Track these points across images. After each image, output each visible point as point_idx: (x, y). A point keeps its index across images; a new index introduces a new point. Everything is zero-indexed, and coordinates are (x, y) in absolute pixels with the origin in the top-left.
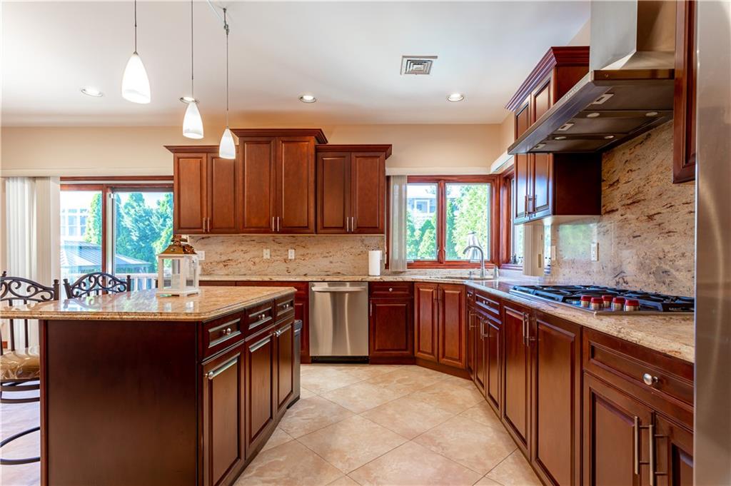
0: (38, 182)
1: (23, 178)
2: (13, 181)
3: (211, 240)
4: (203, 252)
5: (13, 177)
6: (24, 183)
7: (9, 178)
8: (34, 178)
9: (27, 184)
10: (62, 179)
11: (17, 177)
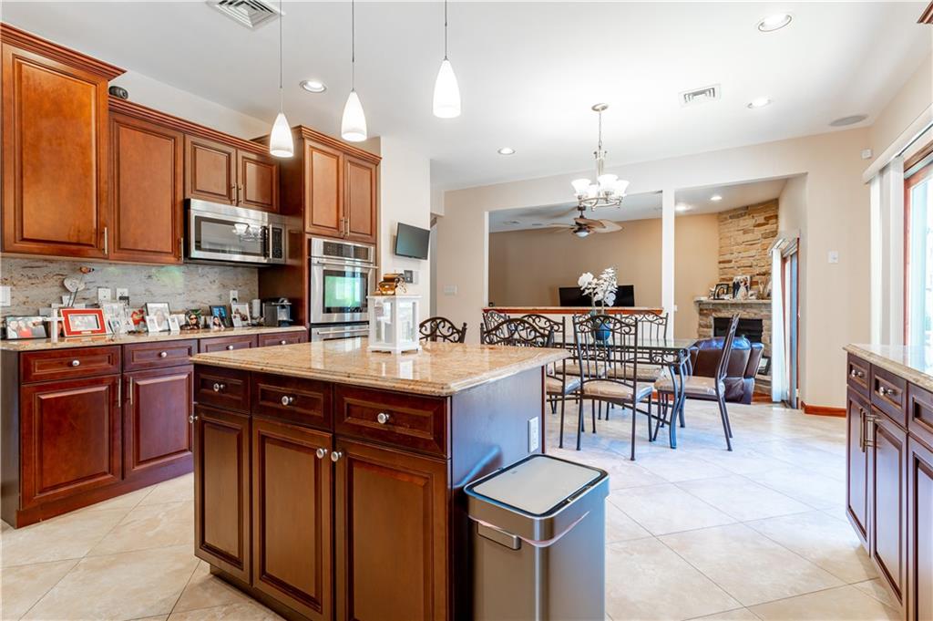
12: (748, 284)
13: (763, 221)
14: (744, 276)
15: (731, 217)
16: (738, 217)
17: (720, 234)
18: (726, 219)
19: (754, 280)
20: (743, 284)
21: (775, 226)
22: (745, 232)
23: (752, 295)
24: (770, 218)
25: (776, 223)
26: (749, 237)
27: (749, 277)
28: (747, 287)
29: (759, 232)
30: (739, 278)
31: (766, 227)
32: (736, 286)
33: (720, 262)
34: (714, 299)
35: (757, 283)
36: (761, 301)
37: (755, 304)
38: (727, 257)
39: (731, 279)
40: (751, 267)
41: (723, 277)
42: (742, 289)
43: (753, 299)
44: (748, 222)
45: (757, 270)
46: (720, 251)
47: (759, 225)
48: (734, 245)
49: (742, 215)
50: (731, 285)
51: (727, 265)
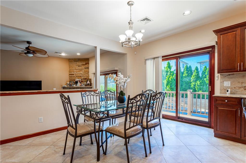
0: (155, 59)
1: (151, 59)
2: (148, 60)
3: (234, 76)
4: (230, 82)
5: (148, 59)
6: (151, 60)
7: (147, 59)
8: (154, 58)
9: (152, 60)
10: (163, 57)
11: (149, 59)
12: (81, 82)
13: (85, 64)
14: (79, 79)
15: (74, 61)
16: (76, 61)
17: (69, 66)
18: (72, 61)
19: (82, 81)
20: (79, 82)
21: (88, 66)
22: (79, 66)
23: (83, 85)
24: (87, 63)
25: (89, 65)
26: (80, 68)
27: (80, 80)
28: (80, 83)
29: (83, 67)
30: (77, 80)
31: (86, 66)
32: (76, 83)
33: (70, 75)
34: (70, 86)
35: (83, 81)
36: (87, 87)
37: (85, 87)
38: (73, 73)
39: (75, 80)
40: (81, 77)
41: (70, 79)
42: (79, 83)
43: (84, 86)
44: (80, 63)
45: (83, 78)
46: (69, 71)
47: (83, 65)
48: (75, 70)
49: (78, 61)
50: (75, 82)
51: (72, 76)
